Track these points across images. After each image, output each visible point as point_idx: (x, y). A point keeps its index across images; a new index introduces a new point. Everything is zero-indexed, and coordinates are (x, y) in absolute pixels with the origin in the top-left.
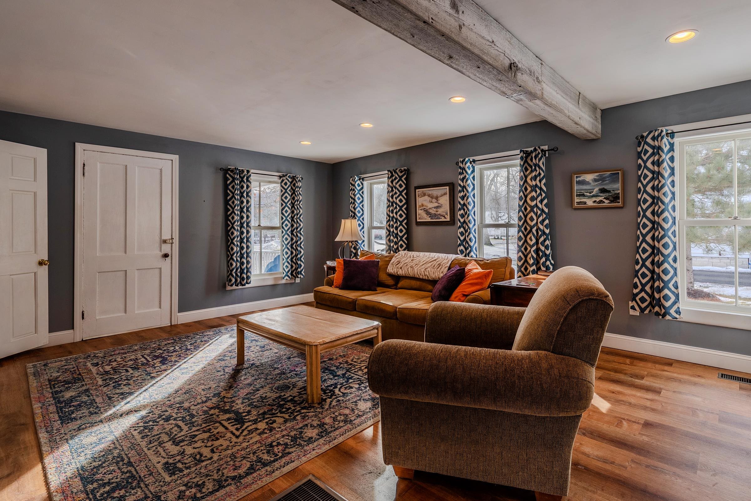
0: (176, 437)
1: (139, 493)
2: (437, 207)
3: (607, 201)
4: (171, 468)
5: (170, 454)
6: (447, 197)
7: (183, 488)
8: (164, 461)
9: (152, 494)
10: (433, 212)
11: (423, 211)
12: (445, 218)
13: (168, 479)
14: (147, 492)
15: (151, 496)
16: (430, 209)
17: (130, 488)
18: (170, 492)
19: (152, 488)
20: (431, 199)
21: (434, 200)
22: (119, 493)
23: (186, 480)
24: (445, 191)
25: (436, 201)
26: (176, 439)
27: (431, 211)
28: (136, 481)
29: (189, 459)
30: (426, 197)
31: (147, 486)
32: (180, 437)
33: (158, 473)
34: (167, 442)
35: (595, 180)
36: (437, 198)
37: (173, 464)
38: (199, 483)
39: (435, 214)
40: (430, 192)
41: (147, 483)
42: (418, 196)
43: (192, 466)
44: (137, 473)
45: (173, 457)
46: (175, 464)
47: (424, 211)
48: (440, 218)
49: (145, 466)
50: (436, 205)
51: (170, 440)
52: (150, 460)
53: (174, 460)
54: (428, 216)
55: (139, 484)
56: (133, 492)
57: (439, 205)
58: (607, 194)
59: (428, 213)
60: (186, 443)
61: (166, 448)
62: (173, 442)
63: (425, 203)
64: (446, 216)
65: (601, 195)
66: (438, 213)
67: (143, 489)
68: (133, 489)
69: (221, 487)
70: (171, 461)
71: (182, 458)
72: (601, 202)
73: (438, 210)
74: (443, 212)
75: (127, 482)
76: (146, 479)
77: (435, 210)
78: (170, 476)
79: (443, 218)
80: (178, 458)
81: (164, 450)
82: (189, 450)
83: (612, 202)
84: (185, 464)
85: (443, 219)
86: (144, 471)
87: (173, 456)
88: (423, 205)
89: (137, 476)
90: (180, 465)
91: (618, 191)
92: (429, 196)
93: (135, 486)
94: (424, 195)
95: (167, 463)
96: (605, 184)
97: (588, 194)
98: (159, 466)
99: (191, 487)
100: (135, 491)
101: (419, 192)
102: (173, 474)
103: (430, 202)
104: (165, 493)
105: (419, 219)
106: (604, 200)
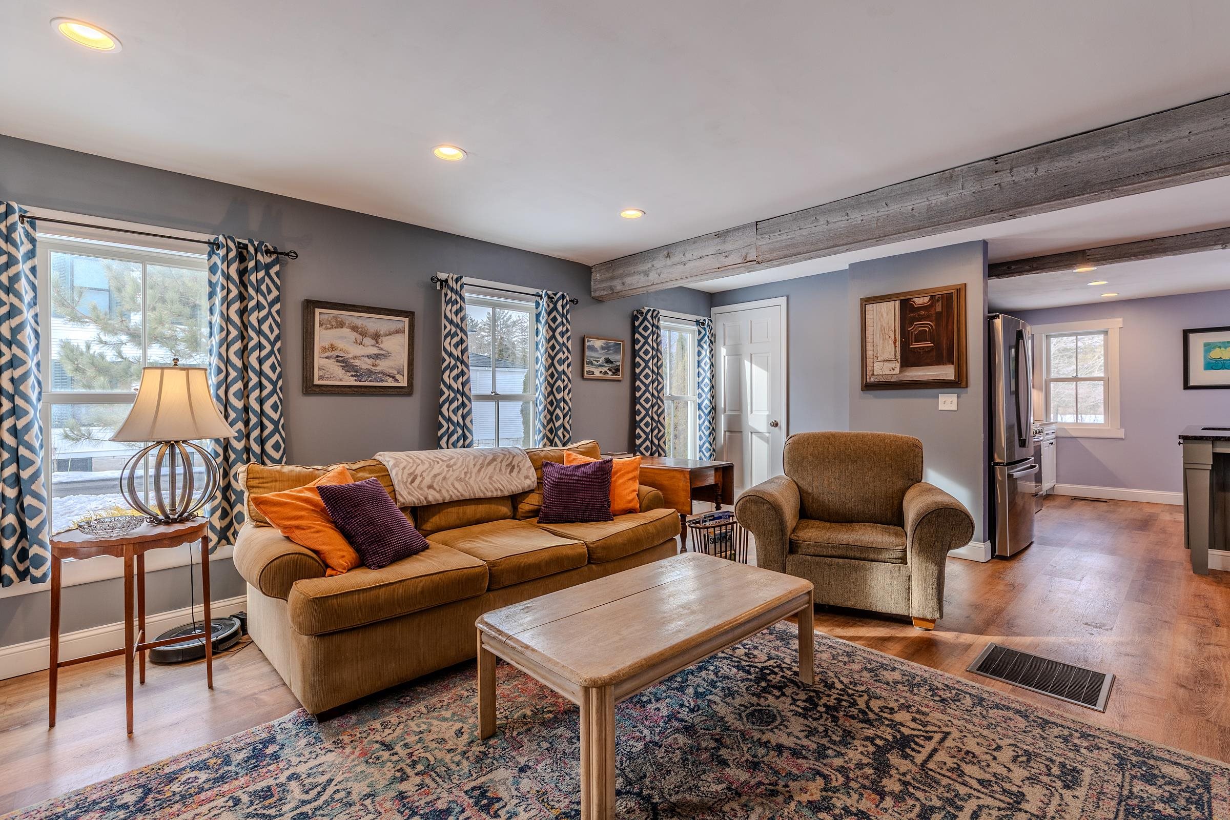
0: (1003, 805)
1: (1139, 788)
2: (376, 356)
3: (610, 373)
4: (1071, 778)
5: (1047, 792)
6: (404, 339)
7: (1083, 751)
8: (1067, 793)
9: (1123, 775)
10: (364, 366)
11: (331, 361)
12: (396, 380)
13: (1088, 772)
14: (1128, 780)
15: (1127, 774)
16: (355, 357)
17: (1144, 802)
18: (1102, 759)
19: (1119, 779)
20: (359, 338)
21: (368, 341)
22: (1165, 808)
23: (1071, 755)
24: (400, 326)
25: (374, 342)
26: (1009, 804)
27: (357, 363)
28: (1130, 803)
29: (1035, 766)
30: (346, 331)
31: (1121, 787)
32: (1000, 800)
33: (1092, 787)
34: (1026, 812)
35: (603, 348)
36: (376, 337)
37: (1060, 780)
38: (1062, 741)
39: (369, 370)
40: (359, 322)
41: (1118, 789)
42: (321, 325)
43: (1043, 758)
44: (1118, 811)
45: (1050, 786)
46: (1058, 777)
47: (338, 361)
48: (381, 381)
49: (1099, 811)
50: (375, 351)
51: (1020, 810)
52: (1083, 811)
53: (1054, 781)
54: (350, 374)
55: (1128, 798)
56: (1145, 795)
57: (381, 352)
58: (611, 365)
59: (347, 365)
60: (1007, 786)
61: (1040, 804)
62: (1019, 803)
63: (340, 344)
64: (398, 377)
65: (606, 365)
66: (379, 369)
67: (1129, 787)
68: (1142, 798)
69: (1046, 722)
70: (1059, 784)
71: (1040, 774)
72: (606, 373)
73: (378, 362)
74: (391, 368)
75: (1142, 811)
76: (1115, 793)
77: (370, 361)
78: (1082, 771)
79: (391, 379)
80: (1045, 779)
81: (1048, 804)
82: (1018, 773)
83: (614, 374)
84: (1047, 766)
85: (390, 383)
86: (1106, 804)
87: (1047, 787)
88: (333, 348)
89: (1122, 809)
90: (1056, 770)
91: (618, 364)
92: (354, 329)
93: (1136, 797)
94: (341, 325)
95: (1067, 787)
96: (609, 354)
97: (595, 363)
98: (1081, 792)
99: (1075, 745)
100: (1141, 794)
101: (323, 316)
102: (1074, 770)
103: (356, 342)
104: (1109, 764)
105: (321, 378)
106: (608, 371)
